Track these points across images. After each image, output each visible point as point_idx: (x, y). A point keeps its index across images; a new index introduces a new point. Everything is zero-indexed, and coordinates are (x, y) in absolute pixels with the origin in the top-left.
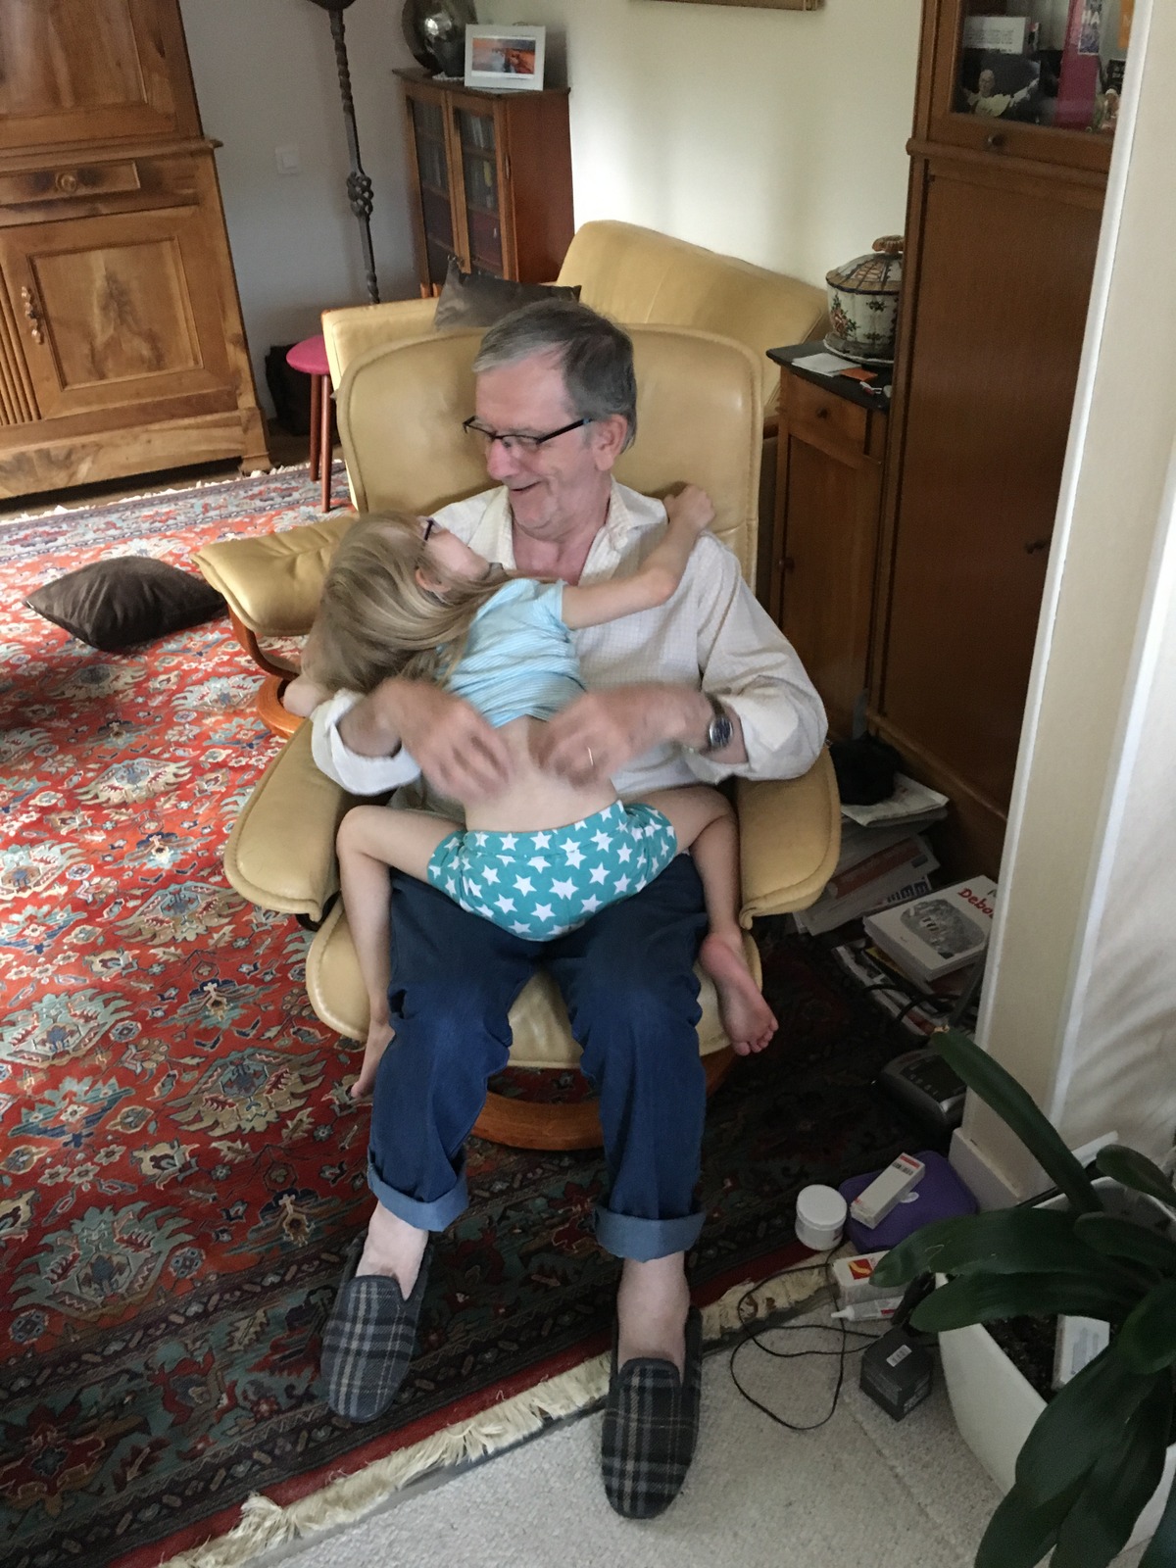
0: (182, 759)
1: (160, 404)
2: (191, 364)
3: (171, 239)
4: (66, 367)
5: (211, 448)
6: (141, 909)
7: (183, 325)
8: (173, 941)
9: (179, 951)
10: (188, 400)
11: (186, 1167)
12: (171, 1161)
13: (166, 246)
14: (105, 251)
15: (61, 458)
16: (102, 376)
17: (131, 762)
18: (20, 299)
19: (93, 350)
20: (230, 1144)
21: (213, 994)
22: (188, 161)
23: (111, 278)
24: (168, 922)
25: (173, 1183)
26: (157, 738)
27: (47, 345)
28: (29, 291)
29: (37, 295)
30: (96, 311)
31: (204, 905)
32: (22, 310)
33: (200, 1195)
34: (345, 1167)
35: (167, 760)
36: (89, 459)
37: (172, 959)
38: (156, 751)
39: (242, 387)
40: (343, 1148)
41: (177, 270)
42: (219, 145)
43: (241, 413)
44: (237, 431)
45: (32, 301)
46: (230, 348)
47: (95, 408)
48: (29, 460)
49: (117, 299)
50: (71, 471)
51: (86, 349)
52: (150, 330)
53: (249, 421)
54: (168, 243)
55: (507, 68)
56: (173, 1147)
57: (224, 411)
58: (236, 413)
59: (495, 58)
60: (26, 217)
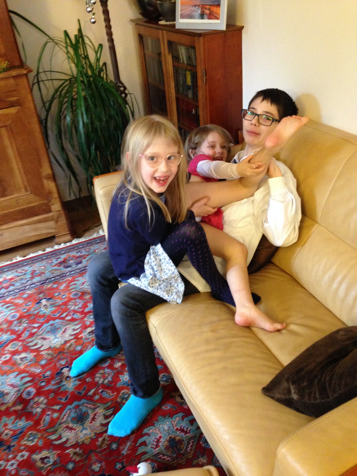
3: (6, 127)
39: (53, 200)
43: (53, 214)
44: (52, 223)
54: (5, 129)
55: (202, 17)
57: (42, 214)
58: (51, 214)
59: (194, 11)
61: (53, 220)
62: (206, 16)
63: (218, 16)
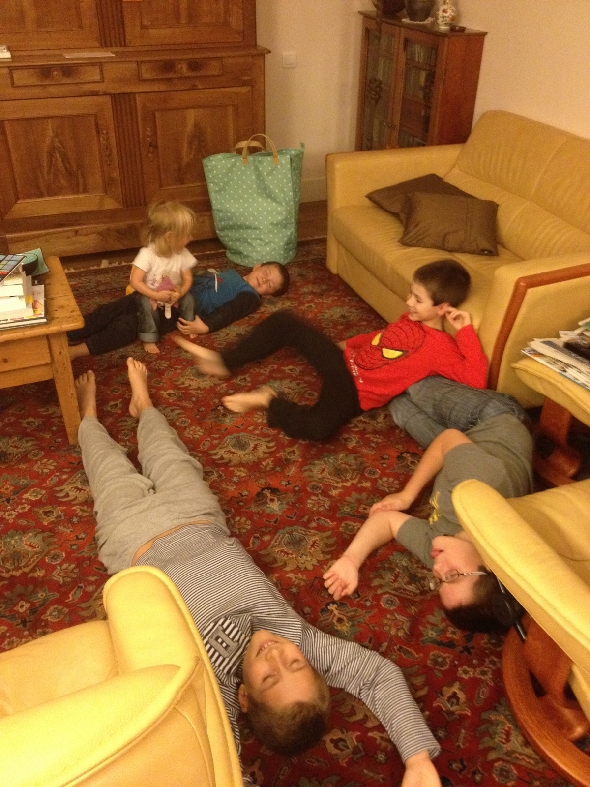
0: (269, 436)
3: (233, 105)
4: (163, 175)
6: (273, 542)
8: (298, 570)
9: (304, 578)
11: (356, 751)
12: (344, 743)
13: (230, 110)
14: (196, 110)
16: (182, 182)
17: (238, 435)
18: (145, 136)
19: (180, 168)
20: (381, 735)
21: (336, 612)
22: (250, 60)
23: (196, 125)
24: (292, 554)
25: (351, 762)
26: (249, 419)
27: (155, 163)
28: (151, 130)
29: (154, 134)
30: (186, 145)
31: (311, 543)
32: (145, 140)
33: (371, 774)
34: (464, 763)
35: (258, 435)
37: (302, 583)
38: (251, 428)
40: (459, 746)
41: (234, 123)
42: (269, 52)
45: (151, 137)
49: (198, 136)
51: (176, 166)
54: (231, 107)
56: (343, 733)
60: (156, 87)
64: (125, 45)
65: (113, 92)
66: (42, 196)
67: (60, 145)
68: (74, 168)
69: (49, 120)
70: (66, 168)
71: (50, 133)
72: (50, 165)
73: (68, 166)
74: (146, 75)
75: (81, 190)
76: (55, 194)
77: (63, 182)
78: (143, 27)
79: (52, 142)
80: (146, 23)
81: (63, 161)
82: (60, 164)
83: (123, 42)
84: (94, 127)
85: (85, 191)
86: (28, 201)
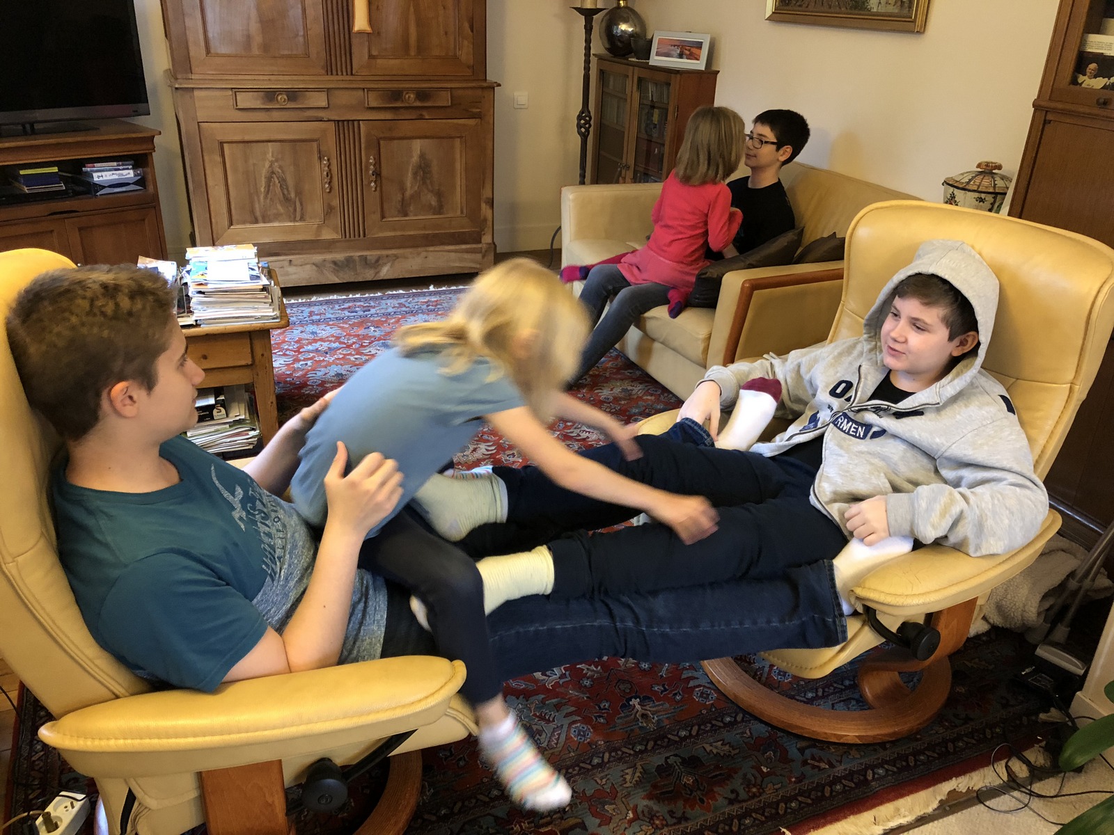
1: (435, 236)
2: (459, 213)
3: (461, 137)
4: (386, 206)
5: (461, 265)
7: (458, 189)
10: (453, 235)
11: (563, 677)
13: (457, 142)
14: (422, 141)
15: (373, 262)
16: (406, 215)
18: (368, 164)
19: (403, 199)
22: (479, 92)
23: (422, 156)
25: (557, 684)
27: (377, 193)
28: (375, 159)
29: (378, 163)
30: (410, 174)
32: (367, 169)
33: (577, 694)
34: (667, 686)
36: (389, 264)
39: (486, 229)
40: (662, 676)
41: (461, 156)
42: (499, 85)
43: (483, 246)
44: (479, 256)
45: (374, 165)
46: (483, 206)
47: (399, 233)
48: (354, 261)
49: (423, 169)
50: (377, 270)
51: (399, 197)
52: (439, 190)
53: (486, 251)
54: (459, 139)
55: (681, 56)
57: (472, 243)
58: (480, 246)
59: (673, 50)
60: (382, 116)
61: (481, 252)
62: (685, 56)
63: (698, 57)
64: (352, 74)
65: (337, 118)
66: (256, 222)
67: (280, 171)
68: (293, 195)
69: (269, 144)
70: (284, 194)
71: (269, 156)
72: (268, 192)
73: (286, 192)
74: (373, 104)
75: (298, 218)
76: (270, 221)
77: (281, 209)
78: (371, 57)
79: (271, 166)
80: (374, 53)
81: (281, 186)
82: (278, 190)
83: (349, 73)
84: (316, 152)
85: (302, 219)
86: (243, 226)
